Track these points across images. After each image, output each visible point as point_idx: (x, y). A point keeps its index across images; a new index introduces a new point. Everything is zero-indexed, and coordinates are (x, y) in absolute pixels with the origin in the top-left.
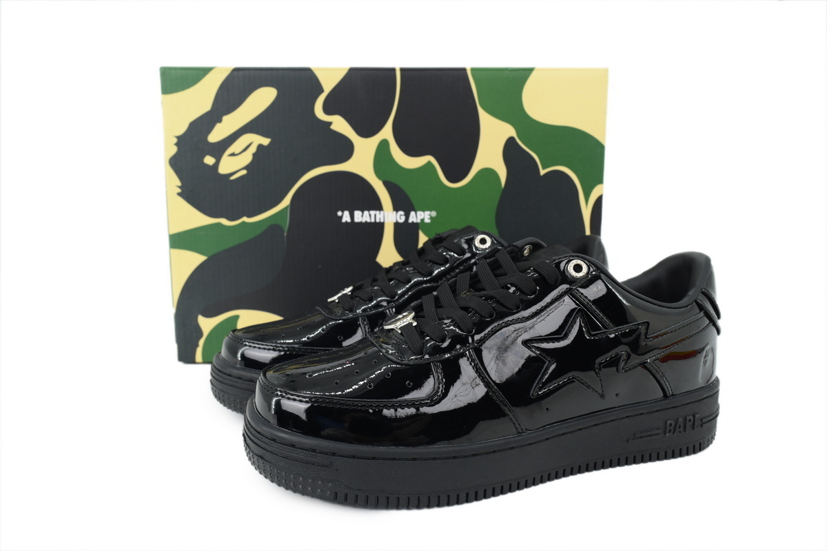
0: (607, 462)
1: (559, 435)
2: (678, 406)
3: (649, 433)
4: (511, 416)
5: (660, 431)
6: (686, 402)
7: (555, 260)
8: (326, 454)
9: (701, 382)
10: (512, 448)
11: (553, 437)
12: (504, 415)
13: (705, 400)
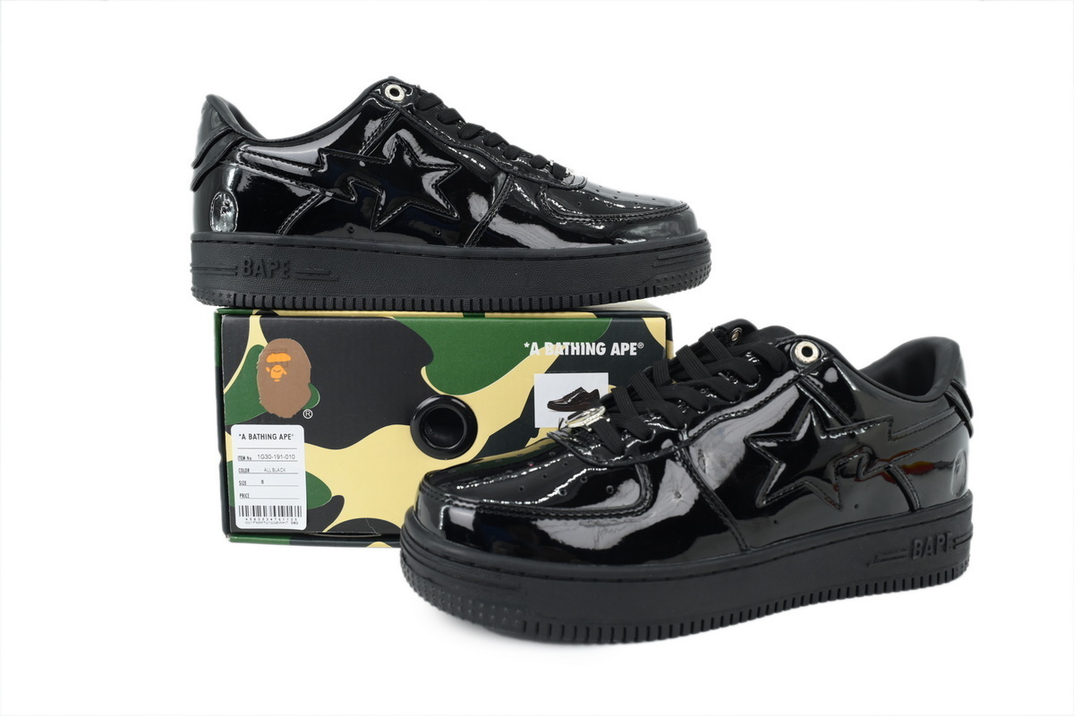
0: (844, 591)
1: (789, 555)
2: (927, 523)
3: (894, 555)
4: (734, 529)
5: (907, 553)
6: (936, 518)
7: (779, 342)
8: (513, 573)
9: (952, 493)
10: (735, 569)
11: (782, 557)
12: (726, 529)
13: (958, 516)
